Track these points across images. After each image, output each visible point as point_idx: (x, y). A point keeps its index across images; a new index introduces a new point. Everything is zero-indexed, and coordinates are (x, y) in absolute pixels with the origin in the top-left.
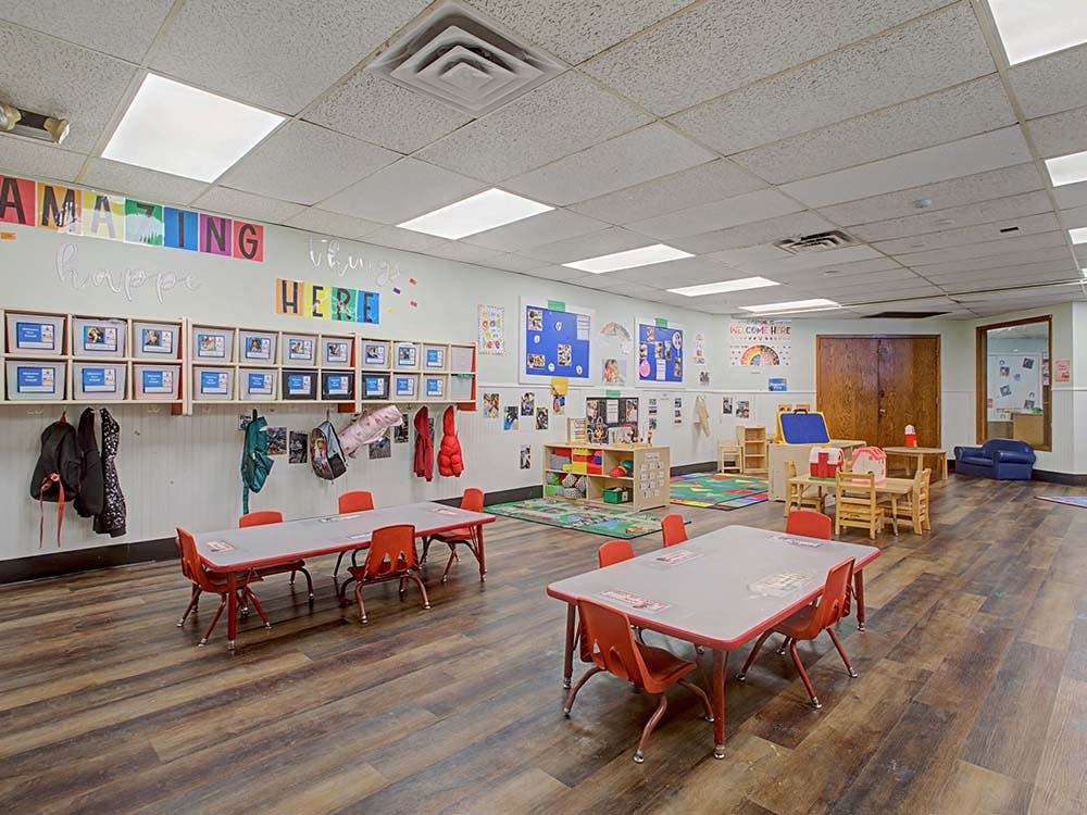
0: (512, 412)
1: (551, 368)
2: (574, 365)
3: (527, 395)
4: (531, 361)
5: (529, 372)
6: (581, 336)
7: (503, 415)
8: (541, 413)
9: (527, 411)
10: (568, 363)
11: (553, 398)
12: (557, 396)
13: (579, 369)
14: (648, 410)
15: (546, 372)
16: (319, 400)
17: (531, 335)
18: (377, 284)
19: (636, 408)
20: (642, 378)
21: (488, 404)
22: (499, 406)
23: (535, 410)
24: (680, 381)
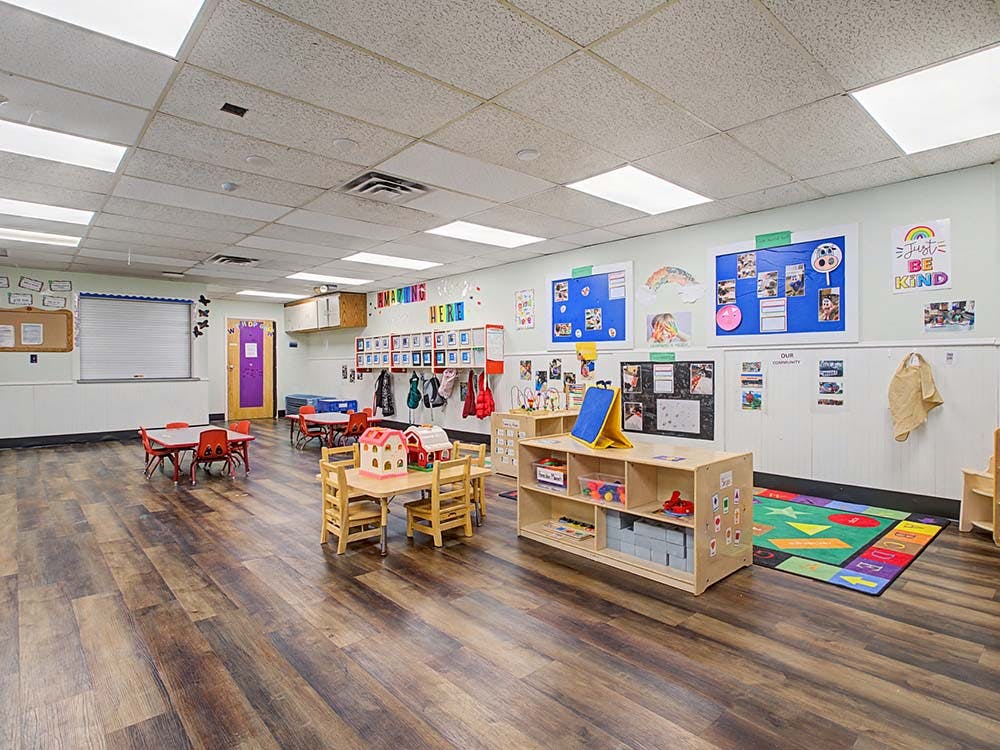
0: (542, 375)
1: (579, 334)
2: (605, 328)
3: (555, 361)
4: (558, 330)
5: (555, 339)
6: (614, 295)
7: (535, 378)
8: (568, 378)
9: (556, 376)
10: (597, 327)
11: (580, 363)
12: (585, 362)
13: (612, 332)
14: (740, 379)
15: (572, 338)
16: (422, 366)
17: (556, 306)
18: (462, 296)
19: (709, 375)
20: (720, 332)
21: (523, 369)
22: (532, 370)
23: (562, 375)
24: (843, 329)
